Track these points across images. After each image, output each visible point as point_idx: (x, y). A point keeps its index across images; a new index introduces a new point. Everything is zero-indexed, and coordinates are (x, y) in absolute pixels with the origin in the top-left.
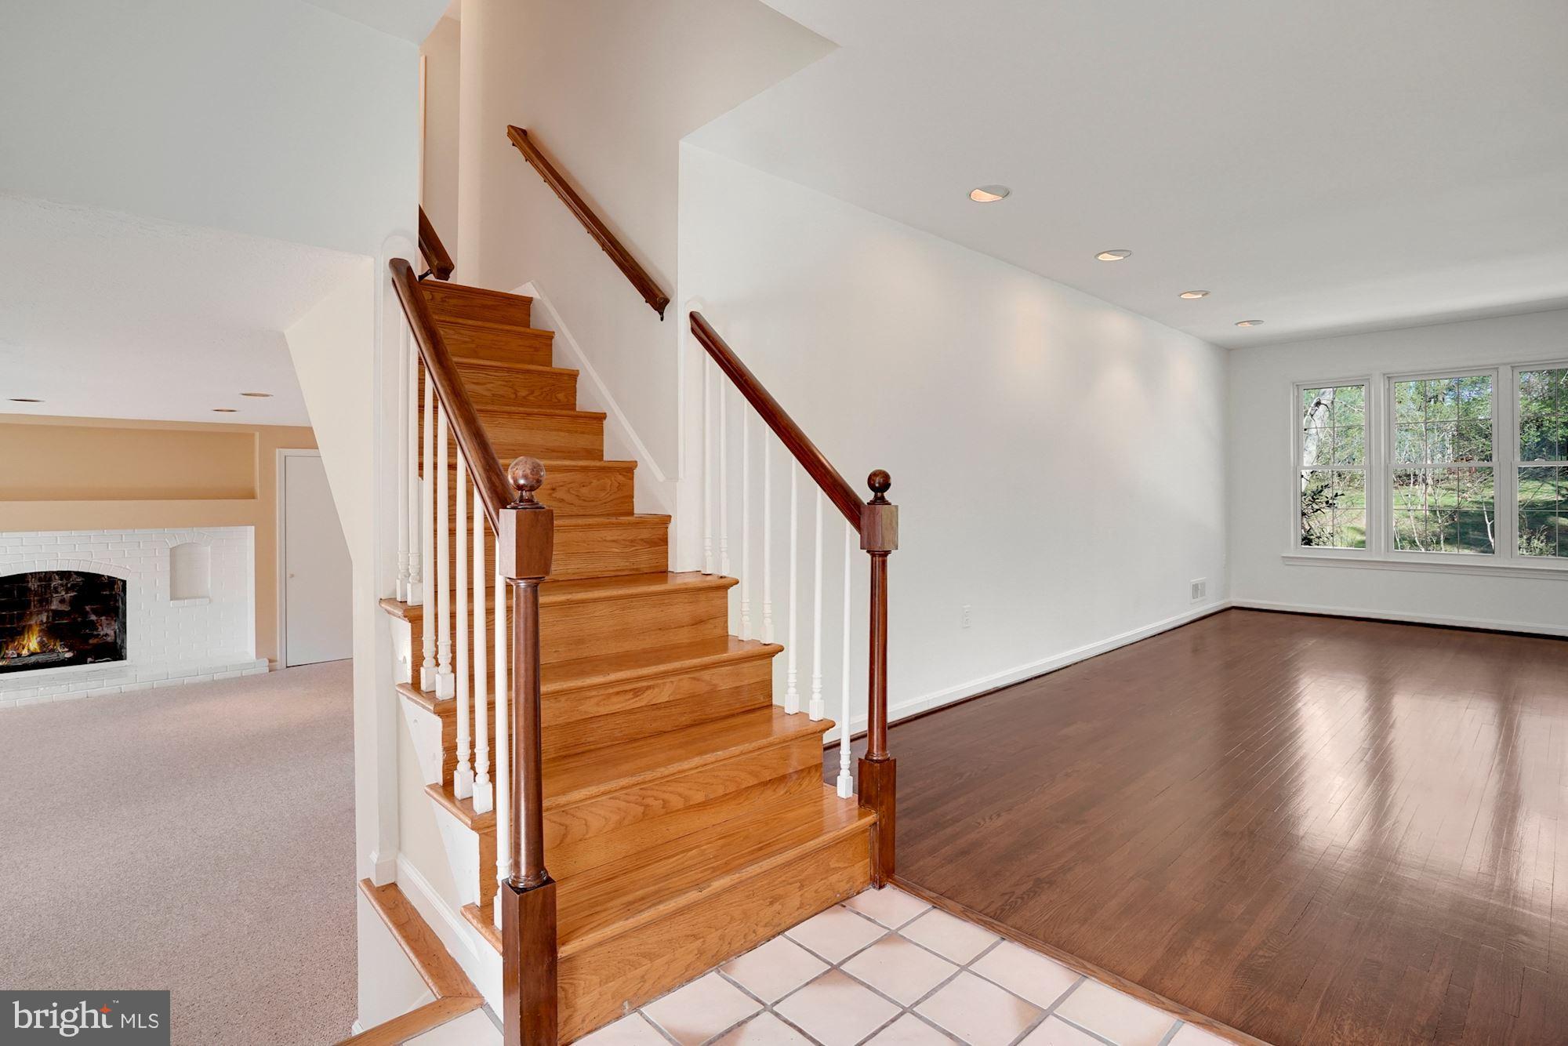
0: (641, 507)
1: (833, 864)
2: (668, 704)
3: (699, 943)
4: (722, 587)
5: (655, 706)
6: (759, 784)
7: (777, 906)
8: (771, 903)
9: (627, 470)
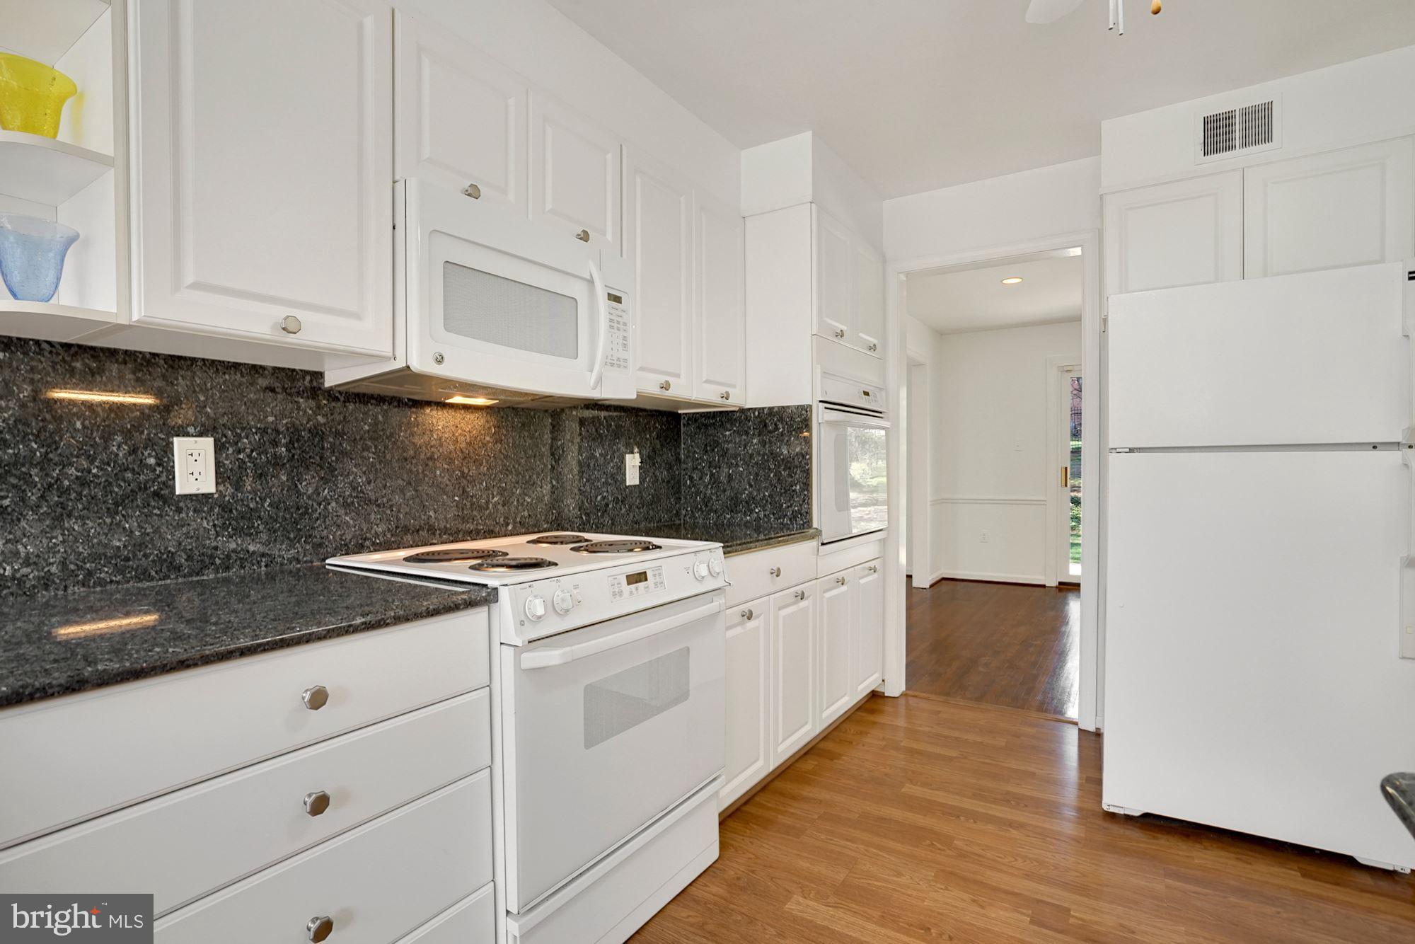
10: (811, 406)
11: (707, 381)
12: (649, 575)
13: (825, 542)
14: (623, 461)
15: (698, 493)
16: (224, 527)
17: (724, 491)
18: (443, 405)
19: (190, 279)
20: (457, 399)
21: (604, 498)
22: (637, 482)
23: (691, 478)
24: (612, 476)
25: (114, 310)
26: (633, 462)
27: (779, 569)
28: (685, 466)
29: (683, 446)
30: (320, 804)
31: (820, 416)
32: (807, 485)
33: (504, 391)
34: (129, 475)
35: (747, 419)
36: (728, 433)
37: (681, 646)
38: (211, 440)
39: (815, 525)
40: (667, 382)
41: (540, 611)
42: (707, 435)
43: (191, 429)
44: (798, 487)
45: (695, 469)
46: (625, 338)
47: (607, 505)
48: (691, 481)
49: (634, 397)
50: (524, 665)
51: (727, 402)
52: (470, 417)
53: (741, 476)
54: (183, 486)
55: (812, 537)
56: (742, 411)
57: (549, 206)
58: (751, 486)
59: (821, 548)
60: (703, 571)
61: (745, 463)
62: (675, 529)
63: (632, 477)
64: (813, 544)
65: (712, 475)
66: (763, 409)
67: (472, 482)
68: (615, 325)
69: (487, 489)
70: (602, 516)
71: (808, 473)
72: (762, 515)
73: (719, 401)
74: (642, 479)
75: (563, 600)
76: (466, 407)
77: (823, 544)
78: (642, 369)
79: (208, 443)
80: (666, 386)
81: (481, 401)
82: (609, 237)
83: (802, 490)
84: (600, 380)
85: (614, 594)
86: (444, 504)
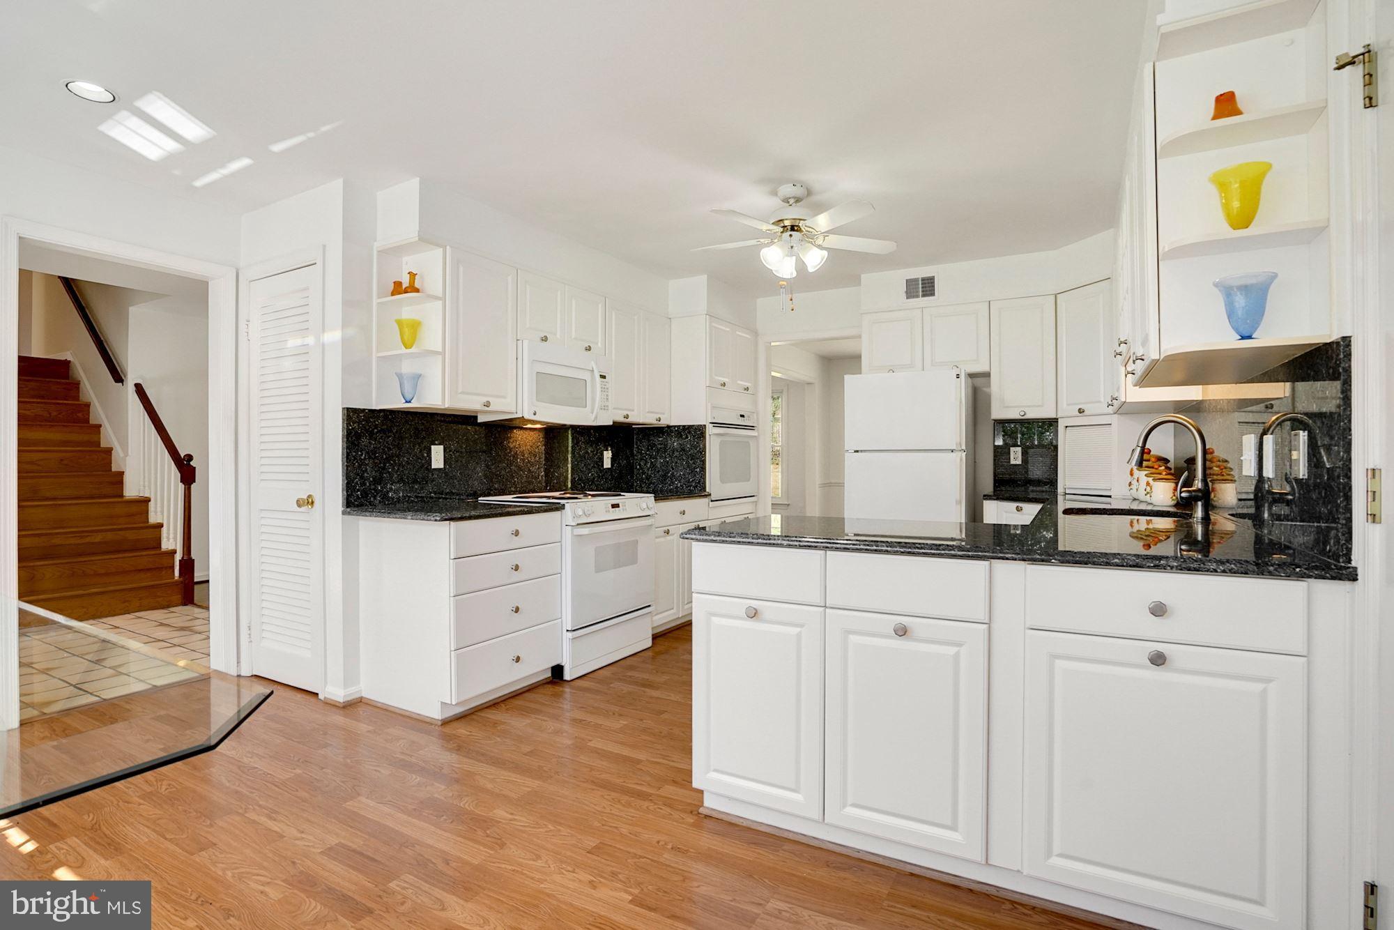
0: (114, 469)
1: (159, 594)
2: (99, 543)
3: (85, 610)
4: (146, 501)
5: (93, 543)
6: (135, 570)
7: (126, 604)
8: (124, 602)
9: (109, 451)
10: (705, 425)
11: (648, 412)
12: (620, 505)
13: (713, 499)
14: (602, 455)
15: (643, 473)
16: (446, 482)
17: (658, 472)
18: (522, 428)
19: (460, 391)
20: (529, 426)
21: (592, 475)
22: (610, 466)
23: (640, 465)
24: (597, 463)
25: (441, 404)
26: (608, 455)
27: (684, 511)
28: (636, 458)
29: (635, 446)
30: (517, 568)
31: (710, 430)
32: (703, 469)
33: (548, 423)
34: (420, 461)
35: (672, 431)
36: (660, 439)
37: (633, 539)
38: (442, 446)
39: (707, 490)
40: (628, 415)
41: (581, 513)
42: (649, 441)
43: (436, 442)
44: (698, 470)
45: (641, 459)
46: (607, 395)
47: (594, 478)
48: (640, 466)
49: (611, 423)
50: (575, 534)
51: (660, 423)
52: (532, 433)
53: (668, 463)
54: (434, 466)
55: (706, 496)
56: (669, 427)
57: (573, 337)
58: (673, 469)
59: (711, 503)
60: (644, 506)
61: (670, 456)
62: (630, 490)
63: (607, 464)
64: (706, 500)
65: (652, 463)
66: (680, 426)
67: (532, 465)
68: (603, 390)
69: (538, 468)
70: (591, 484)
71: (704, 462)
72: (679, 485)
73: (656, 422)
74: (612, 465)
75: (588, 510)
76: (530, 429)
77: (712, 501)
78: (614, 409)
79: (441, 447)
80: (627, 417)
81: (538, 426)
82: (599, 344)
83: (700, 471)
84: (596, 418)
85: (606, 511)
86: (521, 475)
